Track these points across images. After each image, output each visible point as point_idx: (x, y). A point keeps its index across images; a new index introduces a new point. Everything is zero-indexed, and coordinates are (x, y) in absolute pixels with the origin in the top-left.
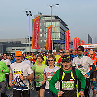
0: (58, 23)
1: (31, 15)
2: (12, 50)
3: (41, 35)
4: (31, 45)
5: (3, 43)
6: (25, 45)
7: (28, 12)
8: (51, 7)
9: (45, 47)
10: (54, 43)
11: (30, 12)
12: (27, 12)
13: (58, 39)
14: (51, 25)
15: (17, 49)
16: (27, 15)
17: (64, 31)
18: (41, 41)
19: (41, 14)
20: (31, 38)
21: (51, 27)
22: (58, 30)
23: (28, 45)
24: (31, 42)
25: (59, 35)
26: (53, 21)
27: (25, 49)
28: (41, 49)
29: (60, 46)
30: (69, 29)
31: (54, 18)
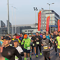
0: (54, 15)
1: (37, 10)
2: (26, 31)
3: (43, 22)
4: (37, 28)
5: (20, 27)
6: (33, 28)
8: (49, 5)
9: (46, 29)
10: (51, 27)
11: (36, 8)
13: (54, 25)
14: (49, 16)
17: (57, 20)
18: (43, 26)
19: (43, 9)
20: (37, 24)
22: (54, 19)
23: (35, 28)
25: (54, 22)
28: (43, 31)
29: (55, 29)
31: (51, 12)
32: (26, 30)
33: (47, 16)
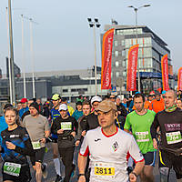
0: (149, 41)
1: (98, 26)
2: (64, 91)
3: (117, 64)
4: (99, 82)
7: (93, 21)
8: (136, 10)
9: (125, 85)
10: (142, 78)
11: (96, 20)
12: (90, 20)
13: (149, 71)
14: (135, 43)
15: (73, 90)
16: (91, 26)
17: (160, 55)
18: (117, 74)
19: (116, 23)
20: (99, 69)
21: (136, 48)
22: (149, 53)
23: (93, 82)
24: (98, 77)
25: (150, 63)
26: (140, 36)
27: (86, 90)
28: (118, 89)
29: (152, 84)
30: (169, 52)
31: (140, 31)
33: (128, 43)
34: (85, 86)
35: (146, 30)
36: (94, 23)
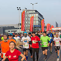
0: (37, 15)
1: (20, 10)
3: (27, 22)
5: (3, 27)
6: (17, 28)
8: (33, 4)
10: (35, 27)
12: (18, 8)
13: (37, 25)
15: (12, 31)
16: (18, 10)
18: (27, 26)
19: (26, 9)
21: (33, 17)
22: (37, 19)
24: (20, 27)
25: (38, 22)
28: (27, 31)
31: (34, 12)
32: (9, 30)
33: (30, 16)
34: (16, 30)
35: (36, 11)
36: (19, 9)
